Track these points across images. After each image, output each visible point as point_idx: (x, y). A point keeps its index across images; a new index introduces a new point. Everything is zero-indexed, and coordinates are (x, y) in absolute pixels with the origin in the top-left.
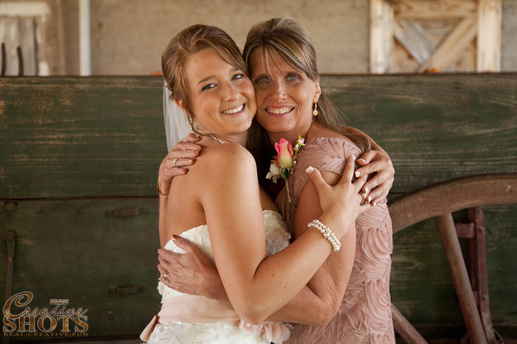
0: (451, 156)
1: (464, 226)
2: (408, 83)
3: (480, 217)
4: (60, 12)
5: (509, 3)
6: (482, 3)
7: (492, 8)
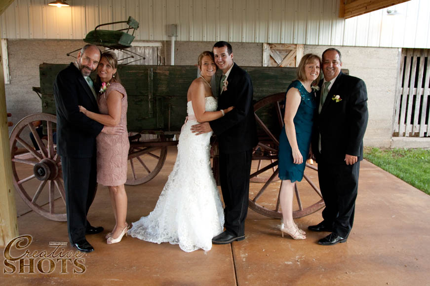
4: (165, 45)
5: (305, 46)
6: (297, 45)
7: (301, 48)
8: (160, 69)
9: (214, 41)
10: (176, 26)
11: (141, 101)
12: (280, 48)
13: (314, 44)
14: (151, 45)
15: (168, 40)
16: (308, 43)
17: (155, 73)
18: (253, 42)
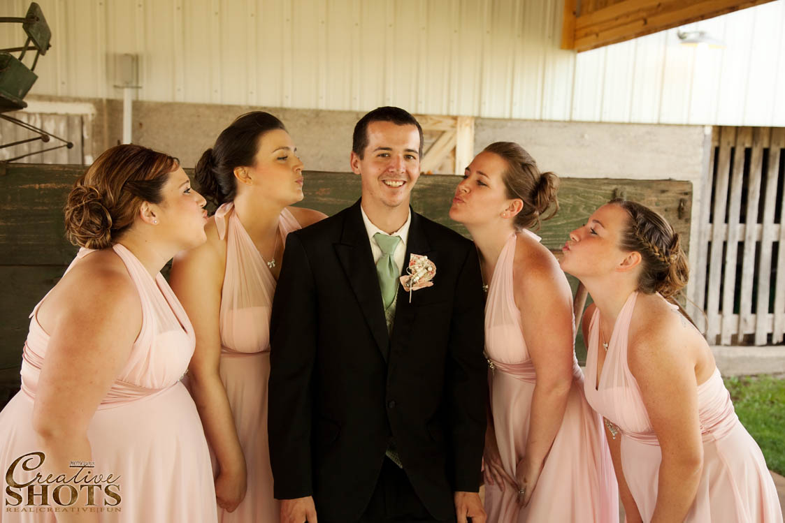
4: (105, 112)
5: (479, 121)
6: (459, 119)
7: (467, 125)
10: (135, 59)
13: (500, 116)
14: (63, 108)
15: (112, 97)
16: (486, 113)
18: (346, 108)
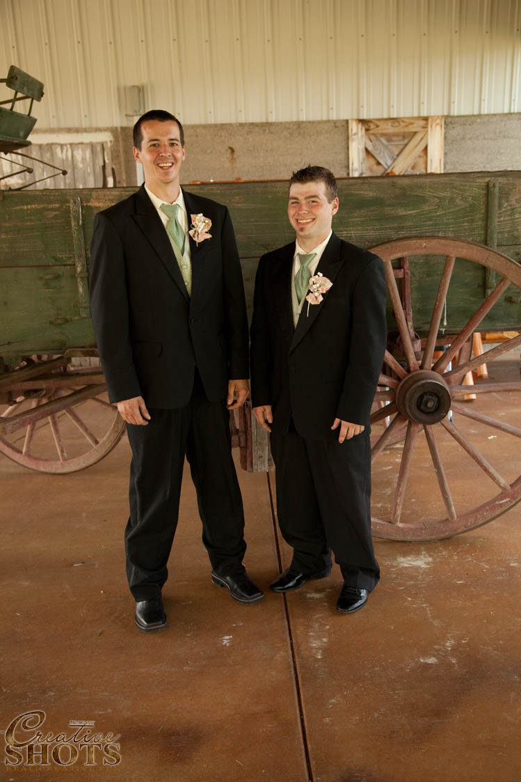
0: (390, 228)
1: (398, 271)
2: (363, 183)
3: (407, 265)
4: (120, 139)
5: (449, 120)
6: (430, 120)
7: (437, 124)
8: (98, 199)
9: (233, 121)
10: (140, 90)
11: (57, 277)
12: (389, 128)
13: (471, 114)
14: (87, 138)
15: (125, 124)
16: (455, 112)
17: (87, 209)
18: (325, 118)
